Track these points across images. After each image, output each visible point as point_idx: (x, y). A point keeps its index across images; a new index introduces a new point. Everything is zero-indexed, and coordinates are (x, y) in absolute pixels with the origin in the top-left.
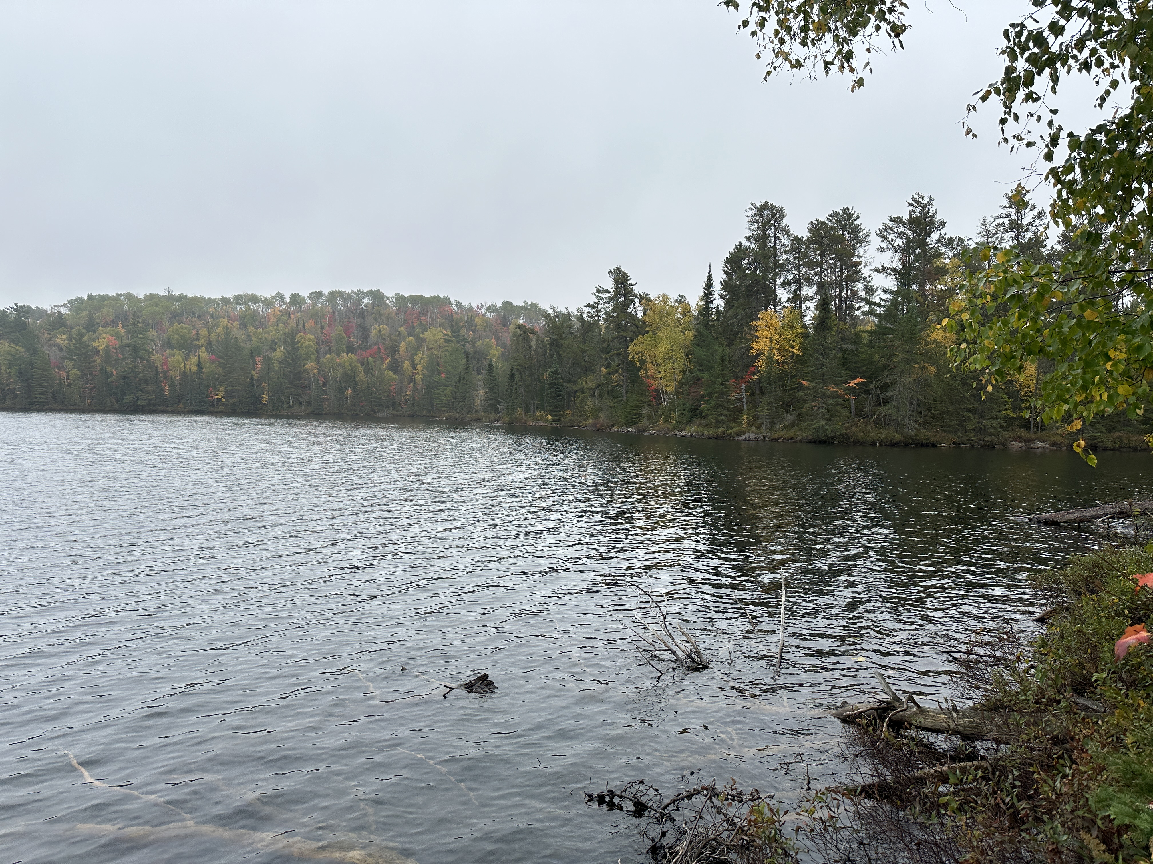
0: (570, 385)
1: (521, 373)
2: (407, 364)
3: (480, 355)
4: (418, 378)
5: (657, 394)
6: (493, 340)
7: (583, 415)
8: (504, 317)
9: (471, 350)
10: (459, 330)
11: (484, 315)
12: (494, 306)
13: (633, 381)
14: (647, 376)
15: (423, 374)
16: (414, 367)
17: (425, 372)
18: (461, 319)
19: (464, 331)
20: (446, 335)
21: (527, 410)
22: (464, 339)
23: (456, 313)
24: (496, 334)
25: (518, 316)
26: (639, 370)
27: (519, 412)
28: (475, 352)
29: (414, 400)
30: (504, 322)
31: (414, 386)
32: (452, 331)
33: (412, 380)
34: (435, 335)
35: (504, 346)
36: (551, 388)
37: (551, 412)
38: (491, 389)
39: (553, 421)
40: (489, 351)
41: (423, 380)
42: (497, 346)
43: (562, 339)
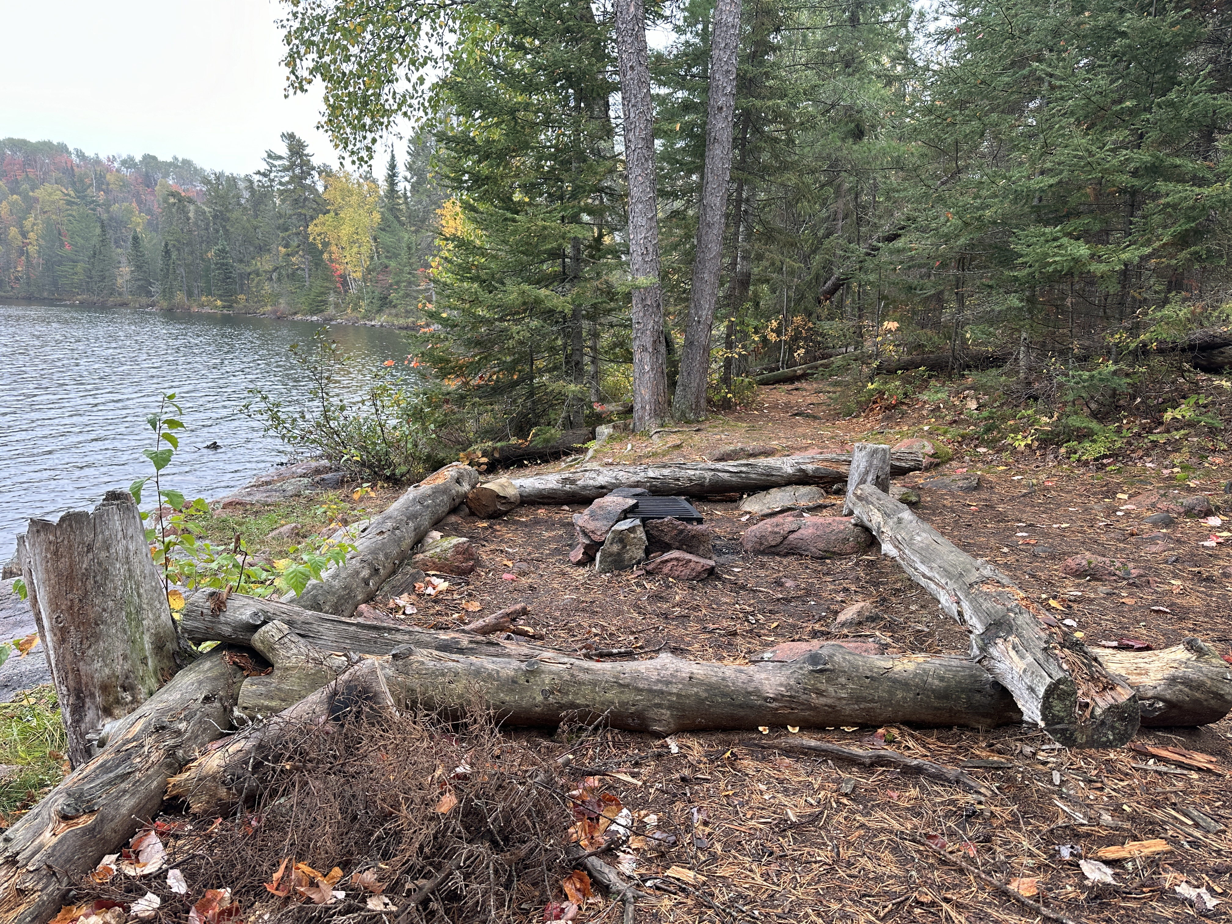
0: (242, 266)
1: (178, 250)
2: (13, 231)
3: (118, 223)
4: (32, 249)
5: (344, 280)
6: (134, 205)
7: (259, 301)
8: (147, 175)
9: (105, 216)
10: (86, 190)
11: (118, 171)
12: (132, 159)
13: (316, 264)
14: (331, 260)
15: (40, 246)
16: (24, 235)
17: (42, 242)
18: (85, 174)
19: (92, 191)
20: (66, 195)
21: (190, 294)
22: (93, 201)
23: (78, 166)
24: (137, 196)
25: (166, 175)
26: (322, 253)
27: (180, 297)
28: (111, 219)
29: (28, 278)
30: (148, 181)
31: (28, 261)
32: (76, 191)
33: (22, 252)
34: (50, 194)
35: (149, 212)
36: (219, 269)
37: (220, 297)
38: (138, 266)
39: (224, 307)
40: (129, 219)
41: (39, 252)
42: (140, 212)
43: (228, 211)
